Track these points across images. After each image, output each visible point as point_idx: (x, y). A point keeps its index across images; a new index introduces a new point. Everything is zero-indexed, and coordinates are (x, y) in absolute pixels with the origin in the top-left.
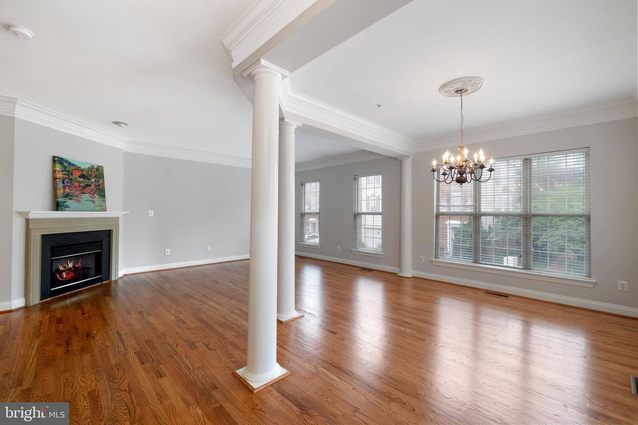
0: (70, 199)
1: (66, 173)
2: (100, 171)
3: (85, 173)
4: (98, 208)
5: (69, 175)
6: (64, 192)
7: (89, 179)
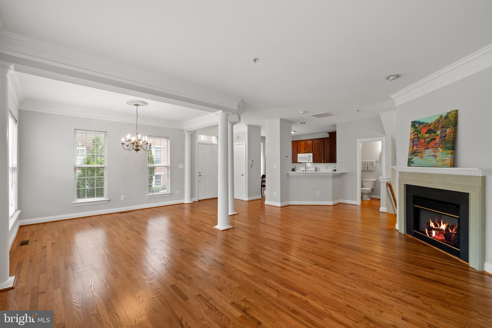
0: (416, 156)
1: (416, 133)
2: (450, 118)
3: (432, 127)
4: (439, 164)
5: (417, 134)
6: (413, 150)
7: (435, 132)
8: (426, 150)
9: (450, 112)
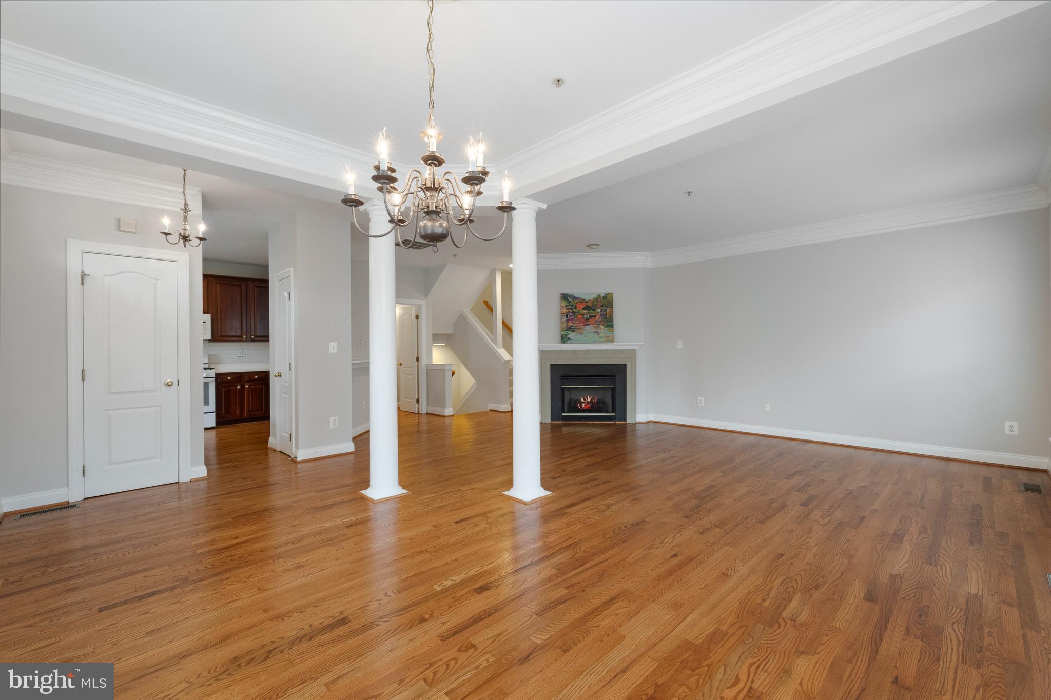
0: (573, 332)
1: (570, 307)
2: (609, 299)
3: (590, 304)
4: (603, 340)
5: (572, 309)
6: (567, 326)
7: (594, 310)
8: (586, 326)
9: (608, 294)
